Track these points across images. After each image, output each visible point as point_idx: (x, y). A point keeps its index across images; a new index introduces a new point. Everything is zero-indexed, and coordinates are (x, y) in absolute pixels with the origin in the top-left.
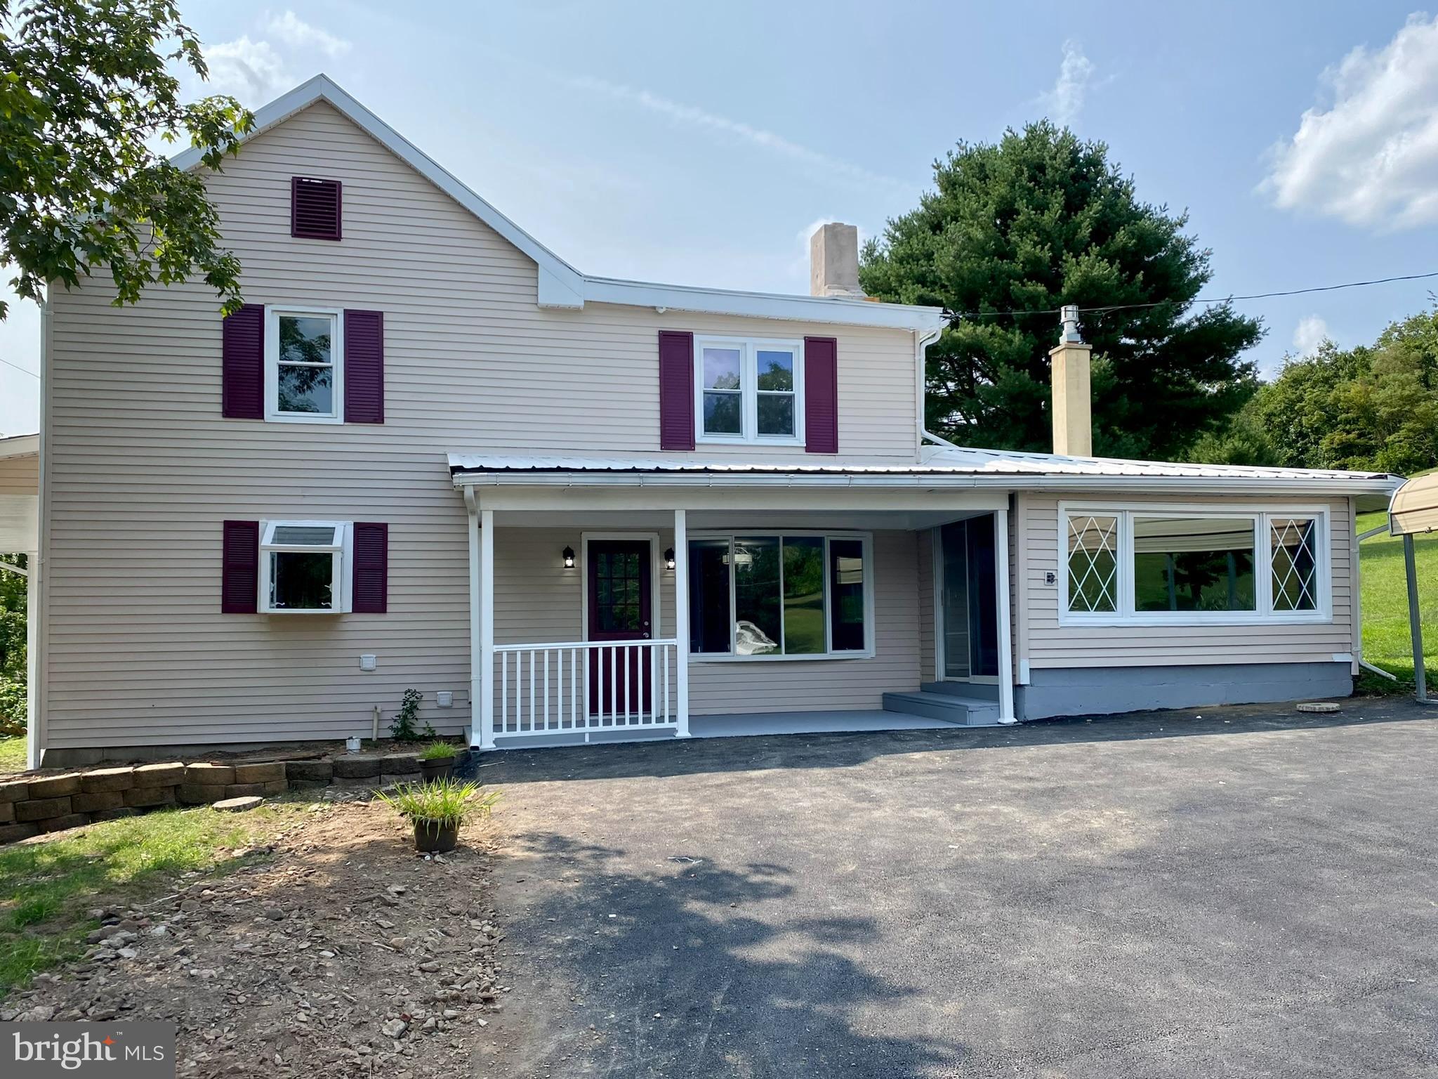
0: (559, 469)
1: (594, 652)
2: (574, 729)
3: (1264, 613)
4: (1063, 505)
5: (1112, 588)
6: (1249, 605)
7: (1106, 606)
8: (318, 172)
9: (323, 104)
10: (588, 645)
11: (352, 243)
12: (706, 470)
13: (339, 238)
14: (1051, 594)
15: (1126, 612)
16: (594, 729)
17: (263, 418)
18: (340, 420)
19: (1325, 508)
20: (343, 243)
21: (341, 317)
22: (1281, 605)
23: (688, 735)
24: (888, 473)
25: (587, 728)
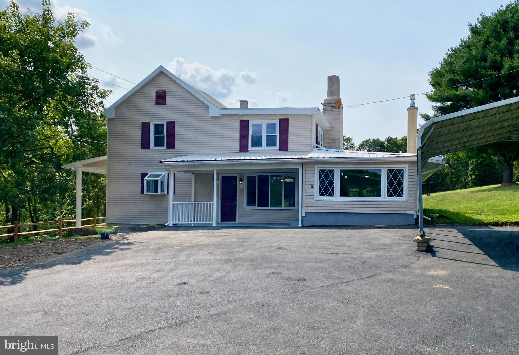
0: (182, 161)
1: (195, 204)
2: (190, 223)
3: (384, 197)
4: (316, 167)
5: (333, 190)
6: (379, 195)
7: (331, 195)
8: (161, 89)
9: (161, 73)
10: (193, 202)
11: (169, 105)
12: (216, 160)
13: (165, 105)
14: (312, 191)
15: (337, 197)
16: (194, 223)
17: (149, 148)
18: (166, 148)
19: (407, 166)
20: (166, 105)
21: (166, 123)
22: (390, 195)
23: (215, 225)
24: (262, 159)
25: (193, 222)
